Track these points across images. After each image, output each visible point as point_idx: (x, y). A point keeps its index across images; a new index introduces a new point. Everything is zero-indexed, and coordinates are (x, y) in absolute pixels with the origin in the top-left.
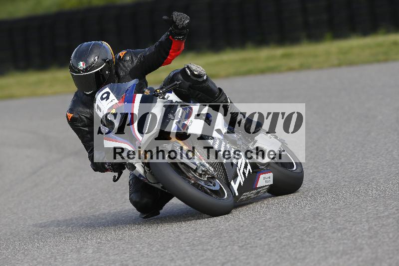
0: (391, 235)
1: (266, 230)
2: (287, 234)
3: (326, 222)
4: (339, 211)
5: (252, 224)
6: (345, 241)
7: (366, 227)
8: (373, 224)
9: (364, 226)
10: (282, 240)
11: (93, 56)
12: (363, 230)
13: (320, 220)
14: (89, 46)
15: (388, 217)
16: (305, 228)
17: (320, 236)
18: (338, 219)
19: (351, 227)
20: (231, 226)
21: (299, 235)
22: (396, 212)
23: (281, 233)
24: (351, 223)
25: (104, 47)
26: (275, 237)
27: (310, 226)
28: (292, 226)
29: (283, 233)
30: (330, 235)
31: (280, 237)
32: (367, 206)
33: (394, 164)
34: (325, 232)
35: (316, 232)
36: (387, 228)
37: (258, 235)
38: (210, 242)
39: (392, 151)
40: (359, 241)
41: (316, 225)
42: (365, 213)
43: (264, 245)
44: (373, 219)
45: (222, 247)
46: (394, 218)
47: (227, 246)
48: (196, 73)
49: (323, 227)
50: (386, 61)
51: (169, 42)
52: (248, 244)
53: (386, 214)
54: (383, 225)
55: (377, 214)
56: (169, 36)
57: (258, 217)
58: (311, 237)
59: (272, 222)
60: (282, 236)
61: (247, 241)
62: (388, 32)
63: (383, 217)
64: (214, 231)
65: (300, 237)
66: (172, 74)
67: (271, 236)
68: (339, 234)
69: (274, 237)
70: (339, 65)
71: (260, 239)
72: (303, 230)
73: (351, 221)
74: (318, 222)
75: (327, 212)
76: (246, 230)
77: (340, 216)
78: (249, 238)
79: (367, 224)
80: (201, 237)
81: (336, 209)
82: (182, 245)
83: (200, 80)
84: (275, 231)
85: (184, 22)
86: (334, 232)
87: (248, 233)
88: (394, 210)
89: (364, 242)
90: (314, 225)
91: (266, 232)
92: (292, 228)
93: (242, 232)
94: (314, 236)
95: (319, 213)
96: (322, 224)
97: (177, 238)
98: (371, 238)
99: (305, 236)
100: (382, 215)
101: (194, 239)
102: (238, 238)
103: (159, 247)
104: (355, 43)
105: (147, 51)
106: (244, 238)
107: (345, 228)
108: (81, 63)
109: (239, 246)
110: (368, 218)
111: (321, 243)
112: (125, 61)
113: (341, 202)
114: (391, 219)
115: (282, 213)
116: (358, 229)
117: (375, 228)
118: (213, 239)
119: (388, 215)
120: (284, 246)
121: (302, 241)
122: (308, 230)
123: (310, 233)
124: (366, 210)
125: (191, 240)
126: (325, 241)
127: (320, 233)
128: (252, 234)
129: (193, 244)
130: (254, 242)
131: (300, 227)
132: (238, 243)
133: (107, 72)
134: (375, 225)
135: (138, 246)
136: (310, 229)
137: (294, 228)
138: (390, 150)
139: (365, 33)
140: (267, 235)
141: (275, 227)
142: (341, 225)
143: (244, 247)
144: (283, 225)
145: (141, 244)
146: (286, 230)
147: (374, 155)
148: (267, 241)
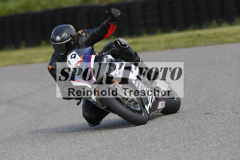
0: (197, 150)
1: (123, 148)
2: (135, 150)
3: (159, 143)
4: (166, 136)
5: (114, 144)
6: (170, 154)
7: (183, 146)
8: (187, 144)
9: (181, 145)
10: (132, 154)
11: (65, 33)
12: (181, 148)
13: (155, 142)
14: (62, 27)
15: (196, 139)
16: (146, 146)
17: (155, 151)
18: (166, 141)
19: (174, 145)
20: (102, 145)
21: (143, 151)
22: (200, 136)
23: (132, 149)
24: (174, 143)
25: (71, 28)
26: (129, 152)
27: (149, 145)
28: (138, 145)
29: (133, 149)
30: (161, 150)
31: (131, 152)
32: (183, 133)
33: (199, 108)
34: (158, 149)
35: (153, 148)
36: (195, 146)
37: (118, 151)
38: (89, 155)
39: (198, 100)
40: (179, 154)
41: (153, 144)
42: (182, 137)
43: (122, 157)
44: (186, 141)
45: (97, 158)
46: (199, 140)
47: (99, 158)
48: (123, 44)
49: (157, 146)
50: (193, 46)
51: (108, 25)
52: (112, 156)
53: (194, 137)
54: (193, 144)
55: (189, 138)
56: (108, 22)
57: (118, 139)
58: (150, 151)
59: (127, 143)
60: (132, 151)
61: (112, 154)
62: (195, 29)
63: (193, 139)
64: (91, 148)
65: (143, 152)
66: (109, 44)
67: (126, 151)
68: (167, 150)
69: (127, 152)
70: (166, 49)
71: (119, 153)
72: (145, 147)
73: (173, 142)
74: (154, 143)
75: (159, 137)
76: (111, 147)
77: (167, 139)
78: (113, 152)
79: (183, 143)
80: (84, 152)
81: (164, 135)
82: (73, 157)
83: (125, 47)
84: (128, 148)
85: (118, 14)
86: (163, 149)
87: (112, 150)
88: (199, 135)
89: (181, 155)
90: (152, 145)
91: (123, 149)
92: (138, 146)
93: (109, 149)
94: (152, 151)
95: (154, 137)
96: (156, 144)
97: (69, 152)
98: (185, 152)
99: (146, 151)
100: (192, 138)
101: (79, 154)
102: (106, 152)
103: (58, 158)
104: (175, 35)
105: (95, 30)
106: (109, 153)
107: (170, 146)
108: (58, 37)
109: (107, 158)
110: (184, 140)
111: (156, 155)
112: (82, 36)
113: (168, 131)
114: (197, 141)
115: (133, 137)
116: (178, 147)
117: (188, 146)
118: (91, 153)
119: (195, 138)
120: (134, 157)
121: (144, 154)
122: (148, 147)
123: (149, 149)
124: (183, 136)
125: (77, 154)
126: (158, 154)
127: (155, 149)
128: (115, 150)
129: (79, 156)
130: (116, 155)
131: (143, 146)
132: (106, 156)
133: (72, 43)
134: (188, 144)
135: (46, 158)
136: (149, 147)
137: (140, 146)
138: (196, 99)
139: (181, 29)
140: (123, 150)
141: (128, 146)
142: (168, 144)
143: (110, 158)
144: (133, 144)
145: (48, 156)
146: (135, 148)
147: (187, 102)
148: (123, 154)
